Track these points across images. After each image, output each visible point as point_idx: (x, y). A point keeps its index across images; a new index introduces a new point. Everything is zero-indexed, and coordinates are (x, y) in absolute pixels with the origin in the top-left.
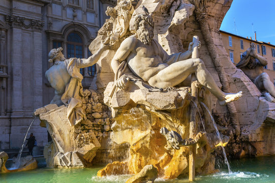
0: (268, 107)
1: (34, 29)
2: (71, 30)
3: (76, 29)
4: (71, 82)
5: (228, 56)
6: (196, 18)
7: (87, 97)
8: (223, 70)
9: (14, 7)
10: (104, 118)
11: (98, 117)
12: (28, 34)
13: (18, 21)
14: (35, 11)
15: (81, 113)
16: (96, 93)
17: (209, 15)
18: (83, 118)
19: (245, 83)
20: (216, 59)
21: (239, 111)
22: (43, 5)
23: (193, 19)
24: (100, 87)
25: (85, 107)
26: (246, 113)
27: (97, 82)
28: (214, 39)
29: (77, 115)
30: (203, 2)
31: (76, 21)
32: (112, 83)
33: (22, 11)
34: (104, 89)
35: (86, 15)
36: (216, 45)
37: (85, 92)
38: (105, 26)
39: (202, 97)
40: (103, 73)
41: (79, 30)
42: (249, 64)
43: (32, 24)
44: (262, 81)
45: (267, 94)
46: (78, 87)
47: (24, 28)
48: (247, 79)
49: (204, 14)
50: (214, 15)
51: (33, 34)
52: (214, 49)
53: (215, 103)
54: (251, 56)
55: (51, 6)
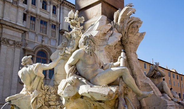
0: (167, 104)
1: (15, 47)
2: (40, 49)
3: (43, 49)
4: (36, 79)
5: (141, 69)
6: (122, 43)
7: (46, 90)
8: (138, 77)
9: (3, 32)
10: (57, 105)
11: (52, 104)
12: (11, 50)
13: (5, 41)
14: (17, 35)
15: (41, 100)
16: (52, 88)
17: (130, 42)
18: (42, 105)
19: (152, 87)
20: (134, 70)
21: (147, 105)
22: (23, 32)
23: (120, 43)
24: (55, 84)
25: (44, 97)
26: (152, 106)
27: (54, 81)
28: (133, 57)
29: (38, 102)
30: (127, 33)
31: (43, 44)
32: (65, 80)
33: (9, 35)
34: (58, 85)
35: (50, 41)
36: (134, 61)
37: (45, 87)
38: (62, 44)
39: (126, 93)
40: (59, 74)
41: (45, 50)
42: (154, 75)
43: (14, 43)
44: (162, 87)
45: (166, 95)
46: (40, 83)
47: (9, 46)
48: (153, 84)
49: (128, 40)
50: (133, 42)
51: (15, 50)
52: (133, 64)
53: (133, 99)
54: (155, 70)
55: (28, 34)
